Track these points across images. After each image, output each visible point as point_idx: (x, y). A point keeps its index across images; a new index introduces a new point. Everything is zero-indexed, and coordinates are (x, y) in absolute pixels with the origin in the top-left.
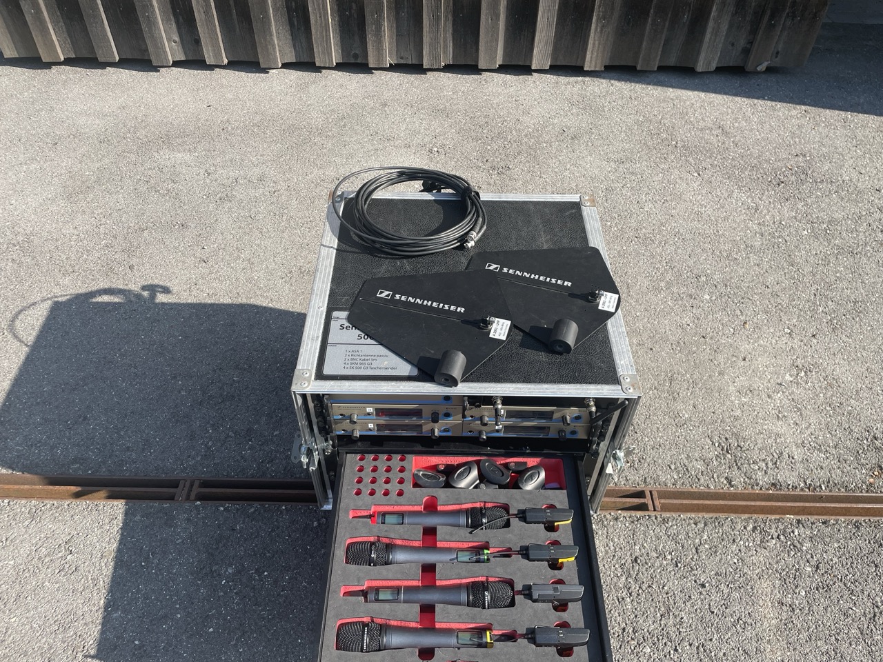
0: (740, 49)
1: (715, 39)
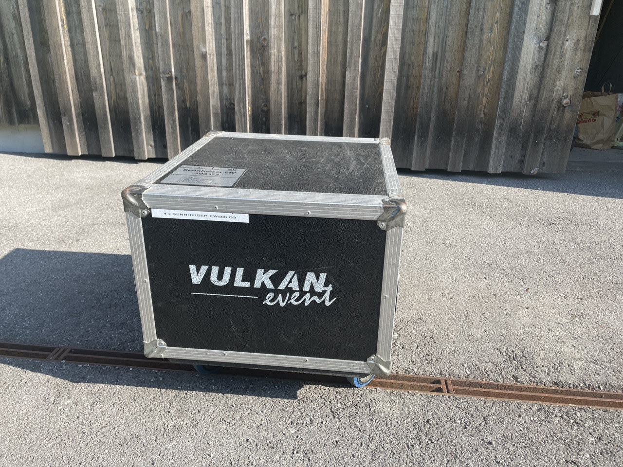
0: (517, 160)
1: (499, 152)
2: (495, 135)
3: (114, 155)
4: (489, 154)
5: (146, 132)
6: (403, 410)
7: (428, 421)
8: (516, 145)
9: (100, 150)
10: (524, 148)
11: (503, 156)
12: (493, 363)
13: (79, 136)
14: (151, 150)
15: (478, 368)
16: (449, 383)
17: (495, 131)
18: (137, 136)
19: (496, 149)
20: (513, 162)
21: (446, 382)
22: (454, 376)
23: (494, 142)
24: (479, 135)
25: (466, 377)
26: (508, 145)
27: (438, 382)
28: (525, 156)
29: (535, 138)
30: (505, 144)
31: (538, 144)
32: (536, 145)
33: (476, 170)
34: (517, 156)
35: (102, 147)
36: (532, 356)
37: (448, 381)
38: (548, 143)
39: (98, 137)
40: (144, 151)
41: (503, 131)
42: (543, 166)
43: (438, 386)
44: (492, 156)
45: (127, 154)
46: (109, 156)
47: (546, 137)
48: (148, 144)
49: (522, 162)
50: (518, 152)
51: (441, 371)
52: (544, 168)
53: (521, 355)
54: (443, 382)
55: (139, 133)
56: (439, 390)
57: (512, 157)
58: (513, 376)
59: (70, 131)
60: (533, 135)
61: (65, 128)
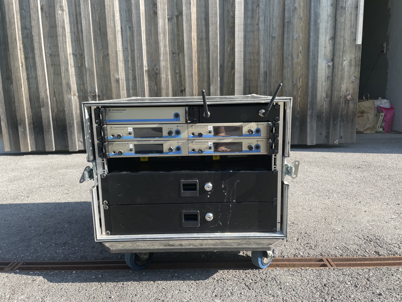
0: (324, 136)
1: (312, 130)
2: (308, 120)
3: (54, 150)
4: (306, 133)
5: (77, 133)
6: (302, 280)
7: (325, 285)
8: (322, 127)
9: (44, 148)
10: (328, 128)
11: (315, 133)
12: (357, 245)
13: (30, 138)
14: (81, 144)
15: (348, 249)
16: (330, 260)
17: (308, 118)
18: (71, 135)
19: (310, 129)
20: (322, 137)
21: (327, 260)
22: (331, 256)
23: (308, 125)
24: (298, 121)
25: (341, 256)
26: (317, 126)
27: (321, 260)
28: (329, 133)
29: (334, 121)
30: (315, 126)
31: (336, 124)
32: (335, 125)
33: (299, 144)
34: (324, 133)
35: (46, 145)
36: (383, 238)
37: (329, 259)
38: (342, 124)
39: (43, 139)
40: (76, 145)
41: (313, 117)
42: (341, 139)
43: (322, 263)
44: (308, 134)
45: (63, 149)
46: (51, 150)
47: (340, 120)
48: (79, 141)
49: (327, 137)
50: (324, 131)
51: (321, 253)
52: (342, 140)
53: (375, 238)
54: (325, 260)
55: (72, 133)
56: (325, 265)
57: (320, 134)
58: (375, 252)
59: (23, 135)
60: (332, 119)
61: (20, 133)
